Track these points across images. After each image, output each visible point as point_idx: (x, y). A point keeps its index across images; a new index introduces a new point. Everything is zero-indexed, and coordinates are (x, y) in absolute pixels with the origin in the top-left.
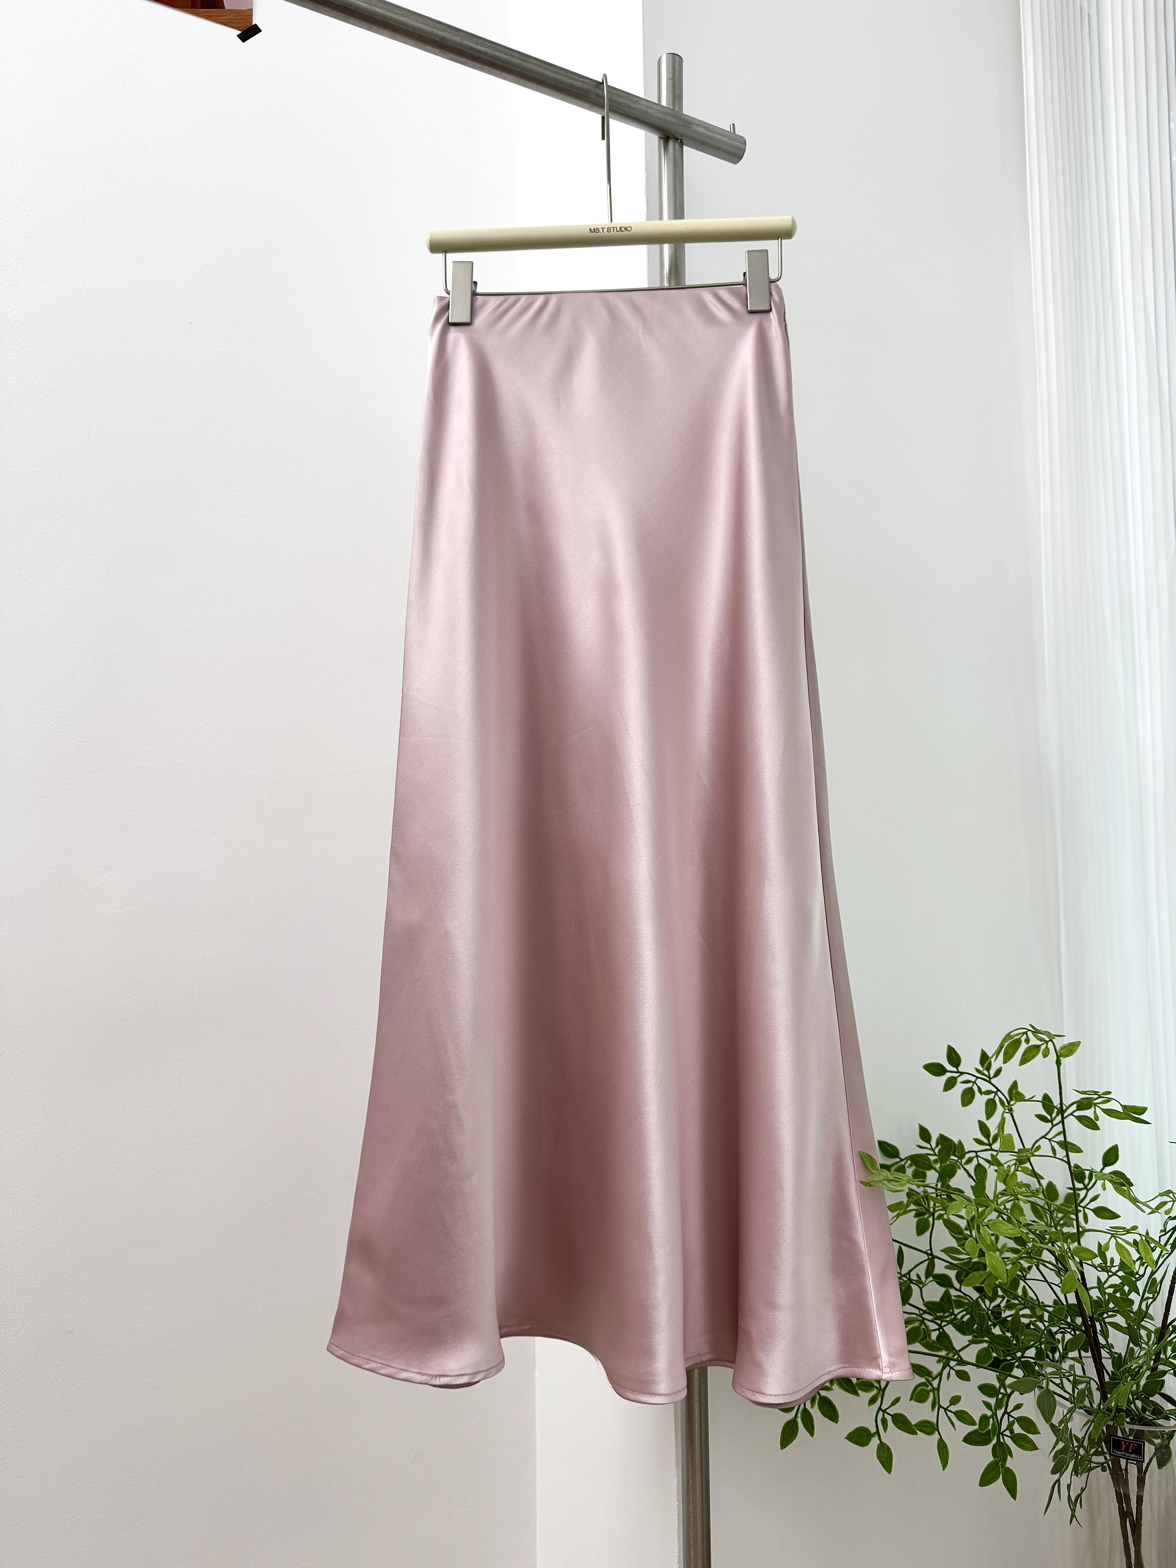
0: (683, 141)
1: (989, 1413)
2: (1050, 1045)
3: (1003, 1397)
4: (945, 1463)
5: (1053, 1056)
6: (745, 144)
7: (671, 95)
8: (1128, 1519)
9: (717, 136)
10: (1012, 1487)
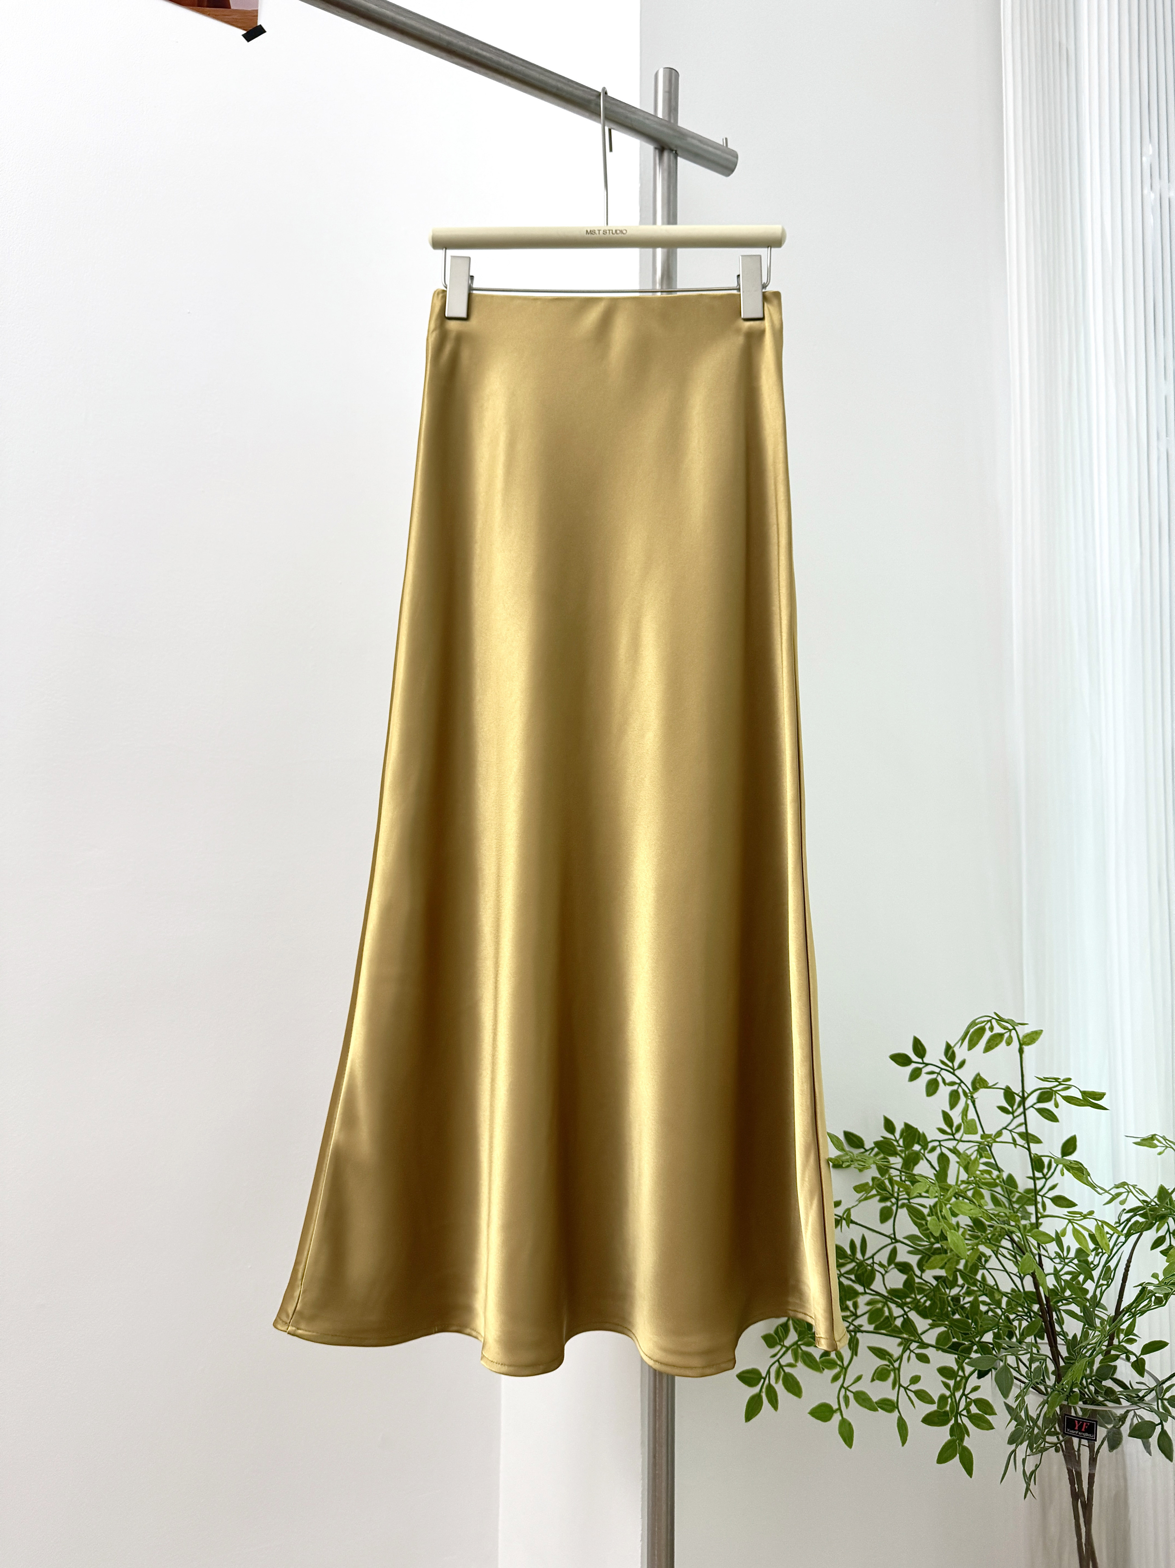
0: (678, 152)
1: (948, 1393)
2: (1013, 1033)
3: (961, 1380)
4: (904, 1440)
5: (1015, 1044)
6: (737, 158)
7: (667, 108)
8: (1079, 1500)
9: (710, 149)
10: (968, 1465)
